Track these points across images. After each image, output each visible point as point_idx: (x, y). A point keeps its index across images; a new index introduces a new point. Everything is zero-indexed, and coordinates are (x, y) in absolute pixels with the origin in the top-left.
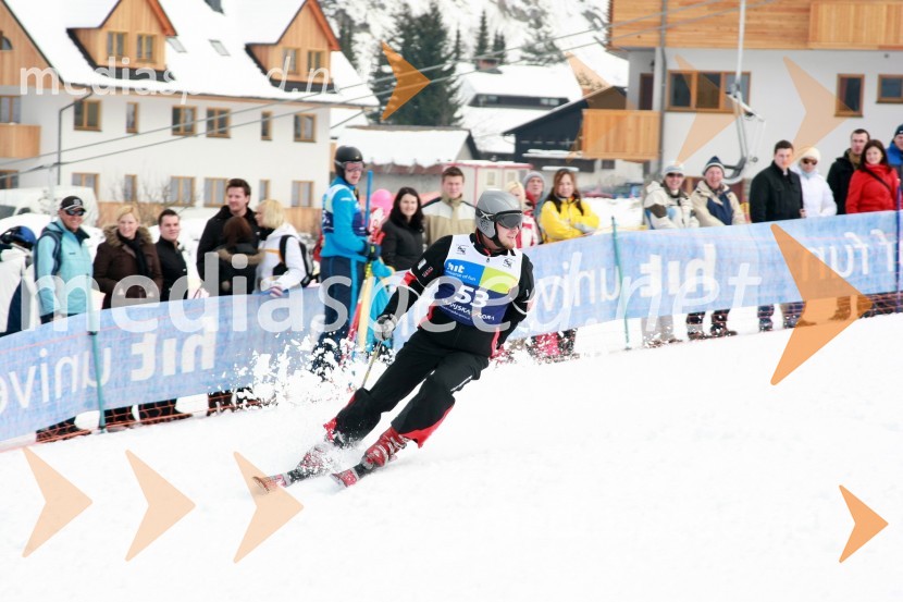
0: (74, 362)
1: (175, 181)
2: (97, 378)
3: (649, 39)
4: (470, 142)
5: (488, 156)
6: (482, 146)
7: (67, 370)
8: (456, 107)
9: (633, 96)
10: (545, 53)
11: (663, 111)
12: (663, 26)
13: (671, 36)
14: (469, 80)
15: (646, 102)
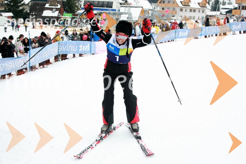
0: (173, 34)
1: (190, 16)
2: (176, 36)
3: (240, 2)
4: (221, 13)
5: (223, 14)
6: (222, 13)
7: (173, 35)
8: (220, 9)
9: (238, 8)
10: (230, 4)
11: (241, 10)
12: (242, 1)
13: (243, 2)
14: (221, 6)
15: (239, 9)
